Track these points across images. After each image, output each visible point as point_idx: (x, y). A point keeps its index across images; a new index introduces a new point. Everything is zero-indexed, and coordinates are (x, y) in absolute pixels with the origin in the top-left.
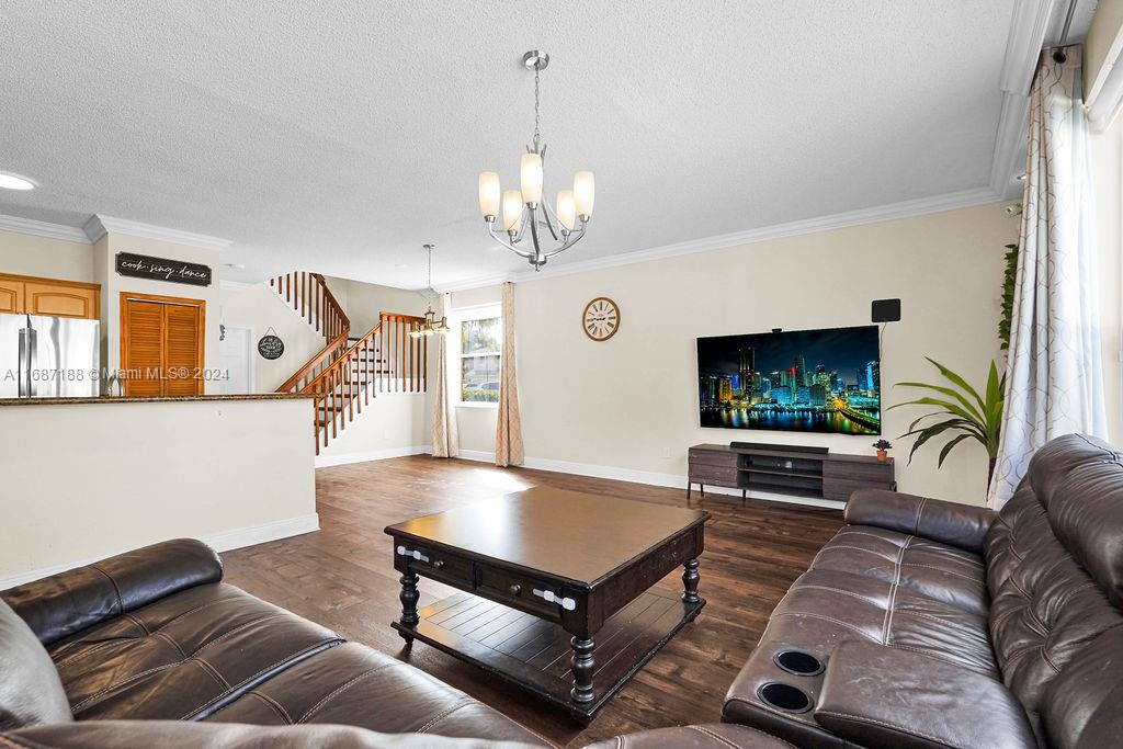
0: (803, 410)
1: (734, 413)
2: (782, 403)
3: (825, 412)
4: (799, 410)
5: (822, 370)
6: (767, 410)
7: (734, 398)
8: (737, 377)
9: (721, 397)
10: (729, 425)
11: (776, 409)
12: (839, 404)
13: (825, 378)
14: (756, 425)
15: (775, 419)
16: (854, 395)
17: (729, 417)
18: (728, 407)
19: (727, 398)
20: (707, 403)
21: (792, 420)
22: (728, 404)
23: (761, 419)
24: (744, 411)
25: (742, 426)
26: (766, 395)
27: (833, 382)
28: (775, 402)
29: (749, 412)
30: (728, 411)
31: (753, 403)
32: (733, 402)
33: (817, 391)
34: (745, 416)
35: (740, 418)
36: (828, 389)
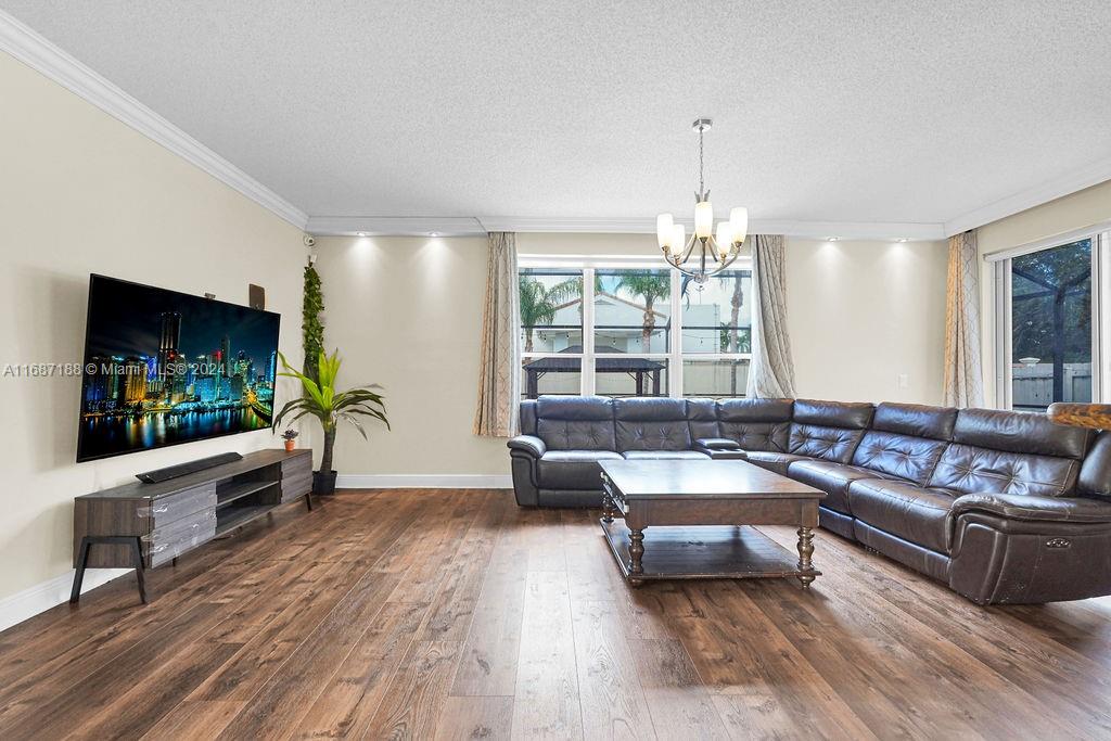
0: (223, 408)
1: (146, 422)
2: (205, 401)
3: (240, 408)
4: (220, 409)
5: (242, 358)
6: (188, 411)
7: (149, 396)
8: (155, 359)
9: (128, 394)
10: (138, 446)
11: (200, 410)
12: (251, 398)
13: (244, 365)
14: (175, 437)
15: (197, 423)
16: (262, 387)
17: (139, 429)
18: (138, 413)
19: (137, 396)
20: (103, 409)
21: (213, 421)
22: (139, 407)
23: (183, 426)
24: (160, 417)
25: (157, 443)
26: (189, 390)
27: (249, 372)
28: (198, 399)
29: (166, 417)
30: (138, 418)
31: (173, 403)
32: (146, 403)
33: (237, 382)
34: (161, 425)
35: (154, 429)
36: (245, 380)
